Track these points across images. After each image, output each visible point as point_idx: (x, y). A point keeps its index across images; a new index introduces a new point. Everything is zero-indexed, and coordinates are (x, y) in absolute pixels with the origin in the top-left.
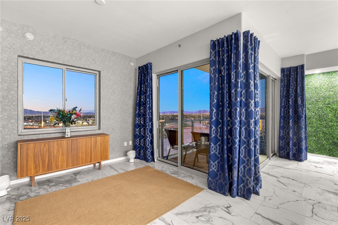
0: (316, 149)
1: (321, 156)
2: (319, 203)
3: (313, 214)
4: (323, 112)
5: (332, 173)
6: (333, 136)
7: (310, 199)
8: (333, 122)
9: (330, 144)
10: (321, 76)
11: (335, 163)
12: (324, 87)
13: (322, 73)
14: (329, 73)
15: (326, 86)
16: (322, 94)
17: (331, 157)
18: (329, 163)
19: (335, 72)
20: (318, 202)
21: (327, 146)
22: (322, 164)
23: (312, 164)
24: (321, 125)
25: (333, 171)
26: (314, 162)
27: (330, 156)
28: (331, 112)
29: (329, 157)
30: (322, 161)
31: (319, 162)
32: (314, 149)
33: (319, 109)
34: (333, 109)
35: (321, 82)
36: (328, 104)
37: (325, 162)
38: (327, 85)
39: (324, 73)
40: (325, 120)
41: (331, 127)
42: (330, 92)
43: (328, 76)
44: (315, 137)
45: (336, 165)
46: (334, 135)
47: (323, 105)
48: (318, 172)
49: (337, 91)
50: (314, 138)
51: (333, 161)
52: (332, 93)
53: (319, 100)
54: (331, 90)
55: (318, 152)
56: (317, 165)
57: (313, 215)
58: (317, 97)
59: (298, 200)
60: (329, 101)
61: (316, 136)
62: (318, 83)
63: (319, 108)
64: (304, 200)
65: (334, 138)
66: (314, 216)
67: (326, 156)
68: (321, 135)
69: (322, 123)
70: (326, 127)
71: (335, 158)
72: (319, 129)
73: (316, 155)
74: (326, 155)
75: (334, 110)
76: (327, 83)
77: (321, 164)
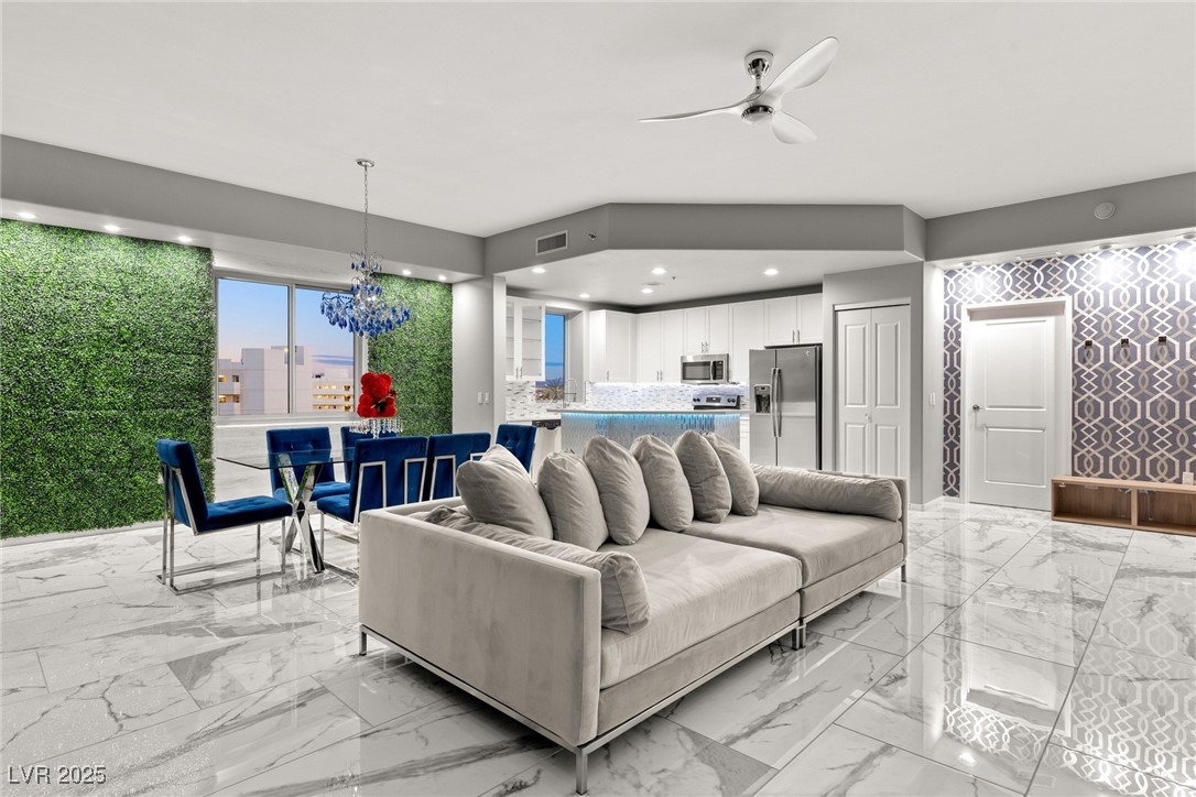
0: (20, 517)
1: (40, 536)
2: (116, 678)
3: (117, 720)
4: (46, 373)
5: (100, 581)
6: (77, 459)
7: (82, 686)
8: (78, 409)
9: (70, 487)
10: (37, 237)
11: (92, 549)
12: (48, 280)
13: (41, 225)
14: (62, 230)
15: (54, 275)
16: (42, 305)
17: (72, 533)
18: (76, 553)
19: (83, 232)
20: (111, 680)
21: (60, 498)
22: (56, 563)
23: (18, 574)
24: (39, 419)
25: (100, 574)
26: (23, 567)
27: (69, 529)
28: (72, 372)
29: (66, 534)
30: (49, 554)
31: (41, 561)
32: (13, 518)
33: (32, 362)
34: (77, 361)
35: (38, 257)
36: (61, 344)
37: (61, 553)
38: (59, 273)
39: (48, 227)
40: (54, 404)
41: (71, 425)
42: (68, 302)
43: (61, 243)
44: (14, 469)
45: (98, 554)
46: (82, 455)
47: (44, 345)
48: (59, 593)
49: (90, 301)
50: (13, 474)
51: (84, 544)
52: (74, 306)
53: (30, 328)
54: (71, 293)
55: (27, 527)
56: (39, 572)
57: (120, 722)
58: (21, 315)
59: (44, 709)
60: (66, 334)
61: (21, 466)
62: (26, 258)
63: (29, 356)
64: (67, 699)
65: (82, 464)
66: (127, 724)
67: (56, 535)
68: (39, 459)
69: (42, 415)
70: (54, 429)
71: (85, 532)
72: (29, 439)
73: (21, 539)
74: (58, 530)
75: (81, 366)
76: (59, 266)
77: (50, 565)
